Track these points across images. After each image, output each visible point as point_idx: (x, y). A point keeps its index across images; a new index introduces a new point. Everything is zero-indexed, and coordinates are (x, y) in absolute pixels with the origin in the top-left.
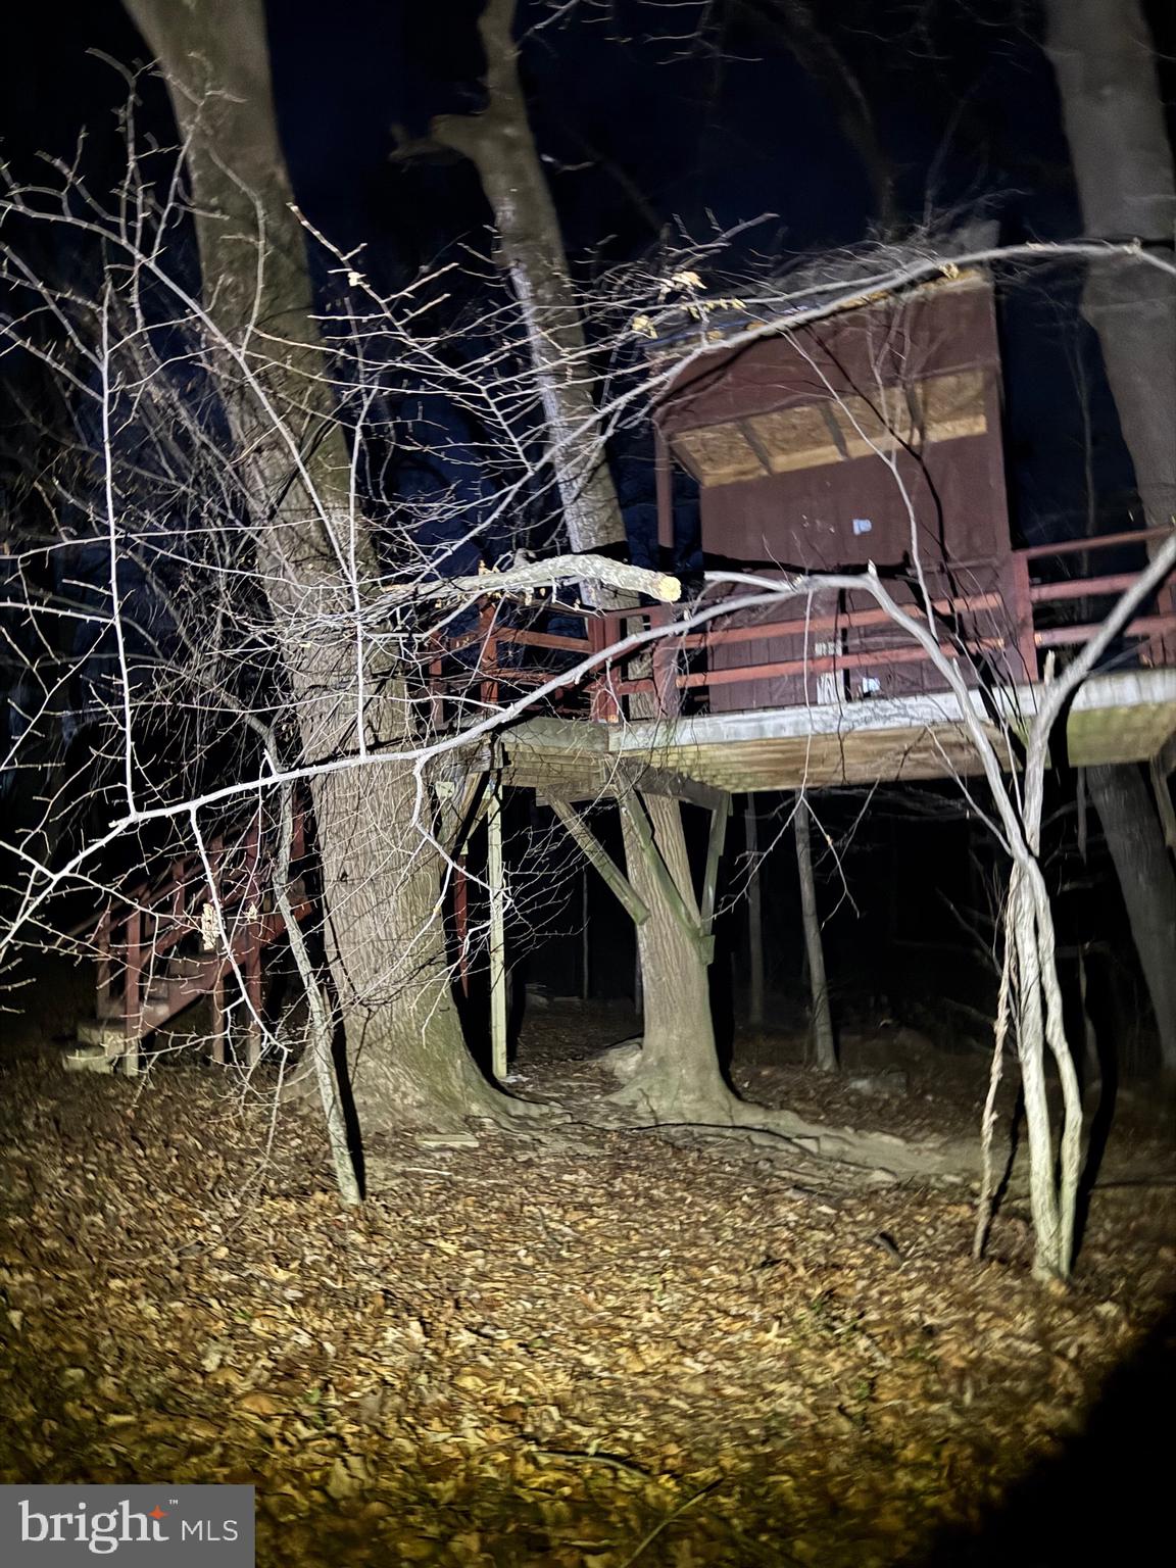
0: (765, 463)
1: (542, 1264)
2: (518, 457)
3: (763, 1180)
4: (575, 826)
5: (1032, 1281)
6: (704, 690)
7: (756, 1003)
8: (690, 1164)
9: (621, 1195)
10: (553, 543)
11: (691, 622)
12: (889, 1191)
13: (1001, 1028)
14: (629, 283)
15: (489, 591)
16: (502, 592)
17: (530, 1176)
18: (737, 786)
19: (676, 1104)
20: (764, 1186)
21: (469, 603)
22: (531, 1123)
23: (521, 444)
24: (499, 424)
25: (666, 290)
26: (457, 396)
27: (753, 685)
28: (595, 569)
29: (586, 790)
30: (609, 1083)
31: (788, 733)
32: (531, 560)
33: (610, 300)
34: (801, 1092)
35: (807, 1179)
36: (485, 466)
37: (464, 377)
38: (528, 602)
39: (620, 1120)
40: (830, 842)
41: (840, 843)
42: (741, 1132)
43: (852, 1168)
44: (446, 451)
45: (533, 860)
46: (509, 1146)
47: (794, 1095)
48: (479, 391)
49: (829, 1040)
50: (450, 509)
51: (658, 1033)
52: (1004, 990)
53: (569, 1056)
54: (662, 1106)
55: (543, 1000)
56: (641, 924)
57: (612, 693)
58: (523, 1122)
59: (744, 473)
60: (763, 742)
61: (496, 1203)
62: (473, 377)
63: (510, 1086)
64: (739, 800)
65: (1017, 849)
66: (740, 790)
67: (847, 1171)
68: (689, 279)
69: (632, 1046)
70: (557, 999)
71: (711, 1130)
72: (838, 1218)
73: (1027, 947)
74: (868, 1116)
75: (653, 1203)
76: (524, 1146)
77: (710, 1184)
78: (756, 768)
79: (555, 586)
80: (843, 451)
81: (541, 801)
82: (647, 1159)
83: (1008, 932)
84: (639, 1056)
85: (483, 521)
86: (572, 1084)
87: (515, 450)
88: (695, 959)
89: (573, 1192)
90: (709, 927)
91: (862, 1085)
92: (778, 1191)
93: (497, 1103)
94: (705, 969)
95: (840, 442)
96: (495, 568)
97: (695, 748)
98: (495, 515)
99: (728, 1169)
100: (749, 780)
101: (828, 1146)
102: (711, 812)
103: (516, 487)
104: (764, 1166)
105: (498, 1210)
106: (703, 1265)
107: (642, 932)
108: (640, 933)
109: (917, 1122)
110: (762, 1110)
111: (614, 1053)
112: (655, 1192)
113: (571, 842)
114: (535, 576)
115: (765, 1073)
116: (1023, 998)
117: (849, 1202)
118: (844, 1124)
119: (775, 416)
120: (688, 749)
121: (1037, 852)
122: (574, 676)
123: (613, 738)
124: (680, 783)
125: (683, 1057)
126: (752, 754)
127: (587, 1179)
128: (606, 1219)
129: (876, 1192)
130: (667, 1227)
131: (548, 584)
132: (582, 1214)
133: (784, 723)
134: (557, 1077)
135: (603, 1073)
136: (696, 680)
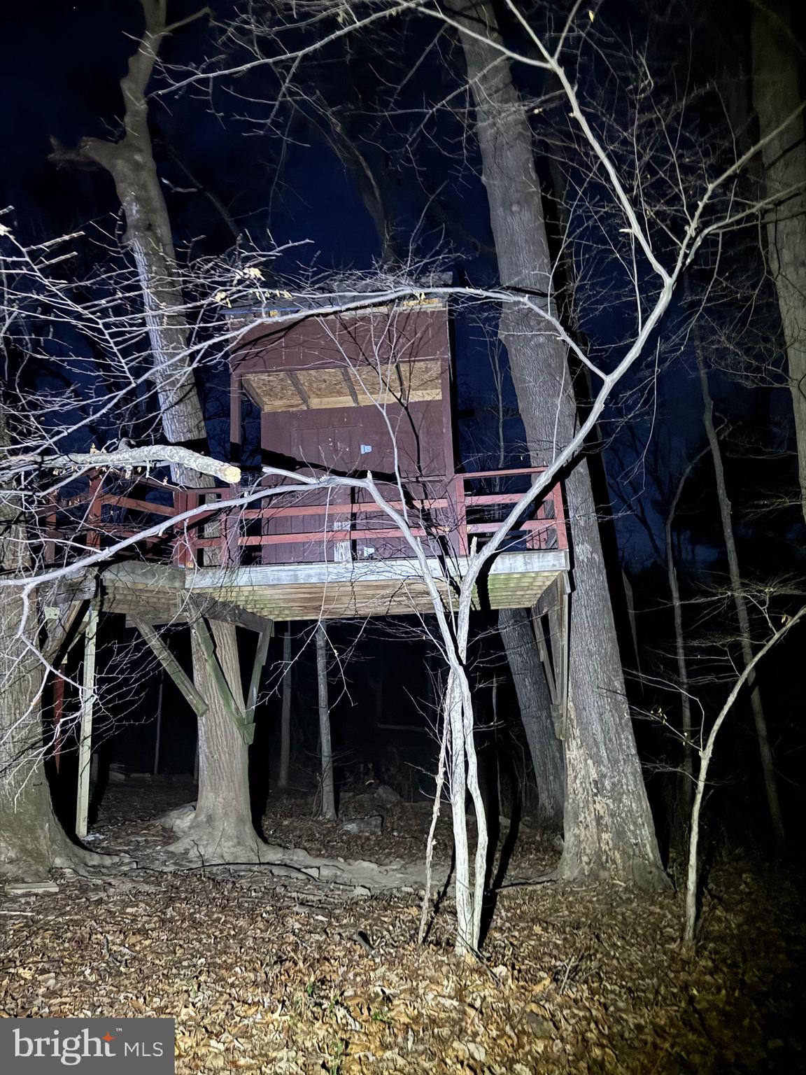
0: (305, 401)
1: (104, 981)
2: (124, 372)
3: (279, 900)
4: (155, 642)
5: (455, 956)
6: (258, 548)
7: (283, 773)
8: (226, 893)
9: (171, 920)
10: (149, 435)
11: (248, 499)
12: (365, 901)
13: (440, 780)
14: (212, 268)
15: (98, 466)
16: (108, 467)
17: (101, 911)
18: (278, 616)
19: (219, 850)
20: (279, 904)
21: (80, 473)
22: (104, 870)
23: (127, 364)
24: (111, 348)
25: (238, 277)
26: (80, 324)
27: (291, 546)
28: (180, 457)
29: (165, 617)
30: (169, 836)
31: (314, 580)
32: (132, 446)
33: (199, 278)
34: (309, 836)
35: (311, 897)
36: (99, 376)
37: (86, 312)
38: (128, 476)
39: (175, 864)
40: (336, 654)
41: (344, 657)
42: (266, 866)
43: (341, 887)
44: (70, 361)
45: (116, 666)
46: (84, 889)
47: (305, 838)
48: (98, 324)
49: (331, 796)
50: (69, 404)
51: (208, 797)
52: (442, 755)
53: (139, 818)
54: (209, 851)
55: (122, 777)
56: (202, 715)
57: (188, 545)
58: (97, 870)
59: (292, 406)
60: (296, 585)
61: (69, 935)
62: (93, 313)
63: (89, 843)
64: (280, 627)
65: (452, 660)
66: (280, 619)
67: (339, 889)
68: (255, 273)
69: (189, 806)
70: (133, 775)
71: (243, 867)
72: (330, 924)
73: (457, 726)
74: (354, 849)
75: (196, 924)
76: (96, 888)
77: (240, 906)
78: (292, 604)
79: (148, 466)
80: (356, 400)
81: (129, 623)
82: (193, 891)
83: (446, 715)
84: (192, 816)
85: (93, 414)
86: (139, 839)
87: (123, 367)
88: (240, 740)
89: (133, 921)
90: (252, 717)
91: (352, 827)
92: (288, 908)
93: (76, 856)
94: (247, 748)
95: (354, 395)
96: (103, 450)
97: (251, 588)
98: (104, 411)
99: (253, 894)
100: (287, 612)
101: (325, 872)
102: (258, 634)
103: (121, 393)
104: (280, 890)
105: (70, 940)
106: (229, 968)
107: (202, 722)
108: (199, 722)
109: (387, 851)
110: (281, 849)
111: (174, 814)
112: (198, 916)
113: (150, 652)
114: (134, 458)
115: (286, 823)
116: (454, 758)
117: (337, 911)
118: (337, 856)
119: (312, 372)
120: (244, 589)
121: (464, 662)
122: (159, 530)
123: (188, 579)
124: (238, 612)
125: (226, 814)
126: (291, 593)
127: (145, 910)
128: (158, 939)
129: (357, 903)
130: (205, 941)
131: (143, 464)
132: (139, 938)
133: (311, 573)
134: (128, 835)
135: (164, 829)
136: (254, 541)
